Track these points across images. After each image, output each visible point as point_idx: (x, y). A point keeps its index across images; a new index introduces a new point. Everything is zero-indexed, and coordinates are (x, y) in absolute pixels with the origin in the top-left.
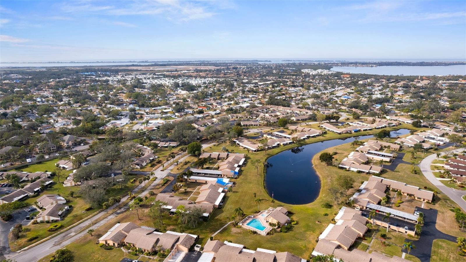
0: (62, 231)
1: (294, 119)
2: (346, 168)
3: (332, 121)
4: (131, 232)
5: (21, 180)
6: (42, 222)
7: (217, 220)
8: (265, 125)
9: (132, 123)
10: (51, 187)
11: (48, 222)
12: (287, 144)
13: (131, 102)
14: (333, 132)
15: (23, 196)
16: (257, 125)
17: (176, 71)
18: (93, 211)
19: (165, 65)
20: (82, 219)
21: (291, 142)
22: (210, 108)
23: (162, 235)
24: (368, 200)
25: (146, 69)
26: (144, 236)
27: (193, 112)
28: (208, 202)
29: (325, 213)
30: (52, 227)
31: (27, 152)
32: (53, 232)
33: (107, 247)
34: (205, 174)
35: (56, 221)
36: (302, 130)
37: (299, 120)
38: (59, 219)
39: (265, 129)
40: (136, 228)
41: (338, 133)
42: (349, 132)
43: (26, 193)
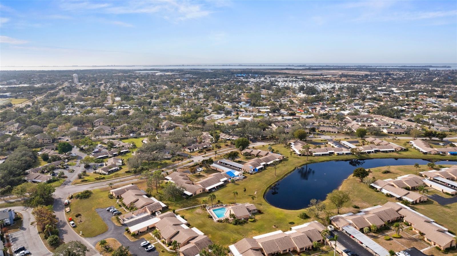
0: (102, 181)
1: (385, 131)
2: (377, 189)
3: (433, 138)
4: (129, 190)
5: (115, 147)
6: (98, 173)
7: (196, 200)
8: (344, 134)
9: (227, 118)
10: (125, 154)
11: (100, 174)
12: (343, 154)
13: (247, 101)
14: (418, 150)
15: (105, 156)
16: (335, 132)
17: (321, 75)
18: (130, 174)
19: (317, 69)
20: (118, 177)
21: (349, 153)
22: (309, 111)
23: (146, 198)
24: (351, 222)
25: (293, 73)
26: (133, 195)
27: (287, 113)
28: (201, 185)
29: (294, 222)
30: (98, 177)
31: (137, 129)
32: (97, 180)
33: (111, 197)
34: (231, 166)
35: (105, 174)
36: (379, 143)
37: (391, 133)
38: (107, 173)
39: (340, 137)
40: (136, 189)
41: (423, 152)
42: (441, 153)
43: (108, 154)
